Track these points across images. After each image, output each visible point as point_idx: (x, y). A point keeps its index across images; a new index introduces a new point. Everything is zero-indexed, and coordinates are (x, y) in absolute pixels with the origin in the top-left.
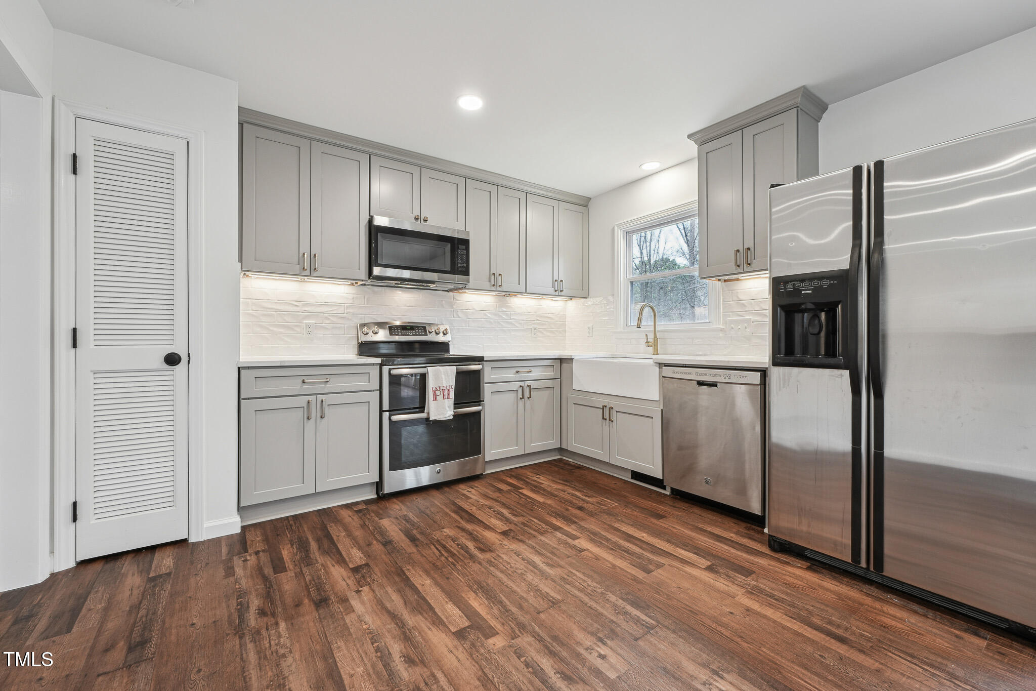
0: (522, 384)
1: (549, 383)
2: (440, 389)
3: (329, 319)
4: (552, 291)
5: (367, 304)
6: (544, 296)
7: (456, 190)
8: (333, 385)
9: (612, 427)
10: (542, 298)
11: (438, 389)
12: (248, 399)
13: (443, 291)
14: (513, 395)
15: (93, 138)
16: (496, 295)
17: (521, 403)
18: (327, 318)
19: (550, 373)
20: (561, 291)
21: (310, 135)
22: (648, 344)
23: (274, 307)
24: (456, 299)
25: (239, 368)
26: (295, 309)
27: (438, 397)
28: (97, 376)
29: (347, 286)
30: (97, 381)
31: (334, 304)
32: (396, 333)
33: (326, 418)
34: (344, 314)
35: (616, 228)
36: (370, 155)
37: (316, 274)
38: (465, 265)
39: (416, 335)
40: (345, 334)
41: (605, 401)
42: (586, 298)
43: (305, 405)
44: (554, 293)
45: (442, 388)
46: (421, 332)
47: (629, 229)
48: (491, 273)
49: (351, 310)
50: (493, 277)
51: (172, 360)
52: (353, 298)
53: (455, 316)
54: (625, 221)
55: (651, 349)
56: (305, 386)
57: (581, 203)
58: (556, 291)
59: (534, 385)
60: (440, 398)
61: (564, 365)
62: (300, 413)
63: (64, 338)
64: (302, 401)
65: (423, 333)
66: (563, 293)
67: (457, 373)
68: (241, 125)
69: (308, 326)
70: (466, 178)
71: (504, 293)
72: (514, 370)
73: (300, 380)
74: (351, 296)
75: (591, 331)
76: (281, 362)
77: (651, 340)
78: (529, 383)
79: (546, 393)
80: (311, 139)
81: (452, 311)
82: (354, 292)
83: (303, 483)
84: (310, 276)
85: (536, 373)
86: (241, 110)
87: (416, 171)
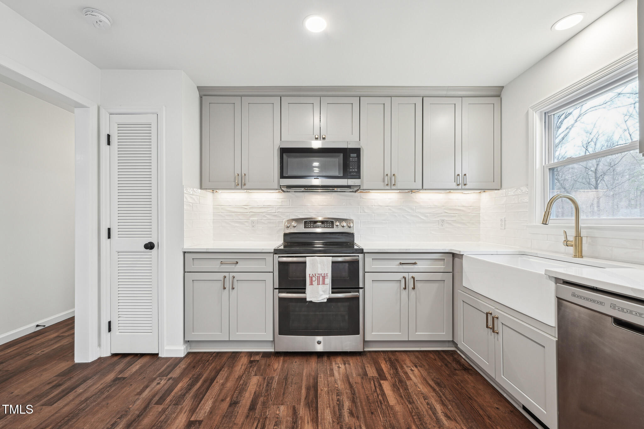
0: (406, 275)
1: (439, 276)
2: (315, 276)
3: (266, 217)
4: (454, 185)
5: (291, 205)
6: (452, 191)
7: (351, 109)
8: (241, 266)
9: (498, 340)
10: (450, 192)
11: (314, 275)
12: (190, 272)
13: (350, 192)
14: (396, 285)
15: (117, 124)
16: (398, 193)
17: (404, 293)
18: (264, 216)
19: (440, 266)
20: (465, 185)
21: (241, 93)
22: (567, 243)
23: (233, 210)
24: (362, 198)
25: (185, 253)
26: (246, 211)
27: (314, 283)
28: (119, 254)
29: (277, 194)
30: (119, 257)
31: (269, 206)
32: (309, 226)
33: (236, 289)
34: (275, 213)
35: (531, 111)
36: (281, 97)
37: (245, 187)
38: (356, 170)
39: (327, 227)
40: (276, 227)
41: (490, 308)
42: (499, 190)
43: (222, 279)
44: (457, 187)
45: (317, 275)
46: (329, 225)
47: (546, 109)
48: (385, 174)
49: (280, 210)
50: (386, 178)
51: (150, 246)
52: (282, 202)
53: (361, 212)
54: (541, 100)
55: (571, 250)
56: (223, 266)
57: (492, 93)
58: (458, 185)
59: (418, 276)
60: (315, 283)
61: (456, 260)
62: (220, 284)
63: (104, 233)
64: (220, 276)
65: (330, 226)
66: (466, 187)
67: (333, 262)
68: (201, 97)
69: (253, 222)
70: (360, 97)
71: (406, 191)
72: (398, 262)
73: (219, 262)
74: (280, 200)
75: (503, 223)
76: (207, 249)
77: (571, 238)
78: (411, 275)
79: (435, 286)
80: (241, 96)
81: (359, 207)
82: (281, 198)
83: (221, 332)
84: (241, 189)
85: (422, 266)
86: (198, 88)
87: (316, 101)
